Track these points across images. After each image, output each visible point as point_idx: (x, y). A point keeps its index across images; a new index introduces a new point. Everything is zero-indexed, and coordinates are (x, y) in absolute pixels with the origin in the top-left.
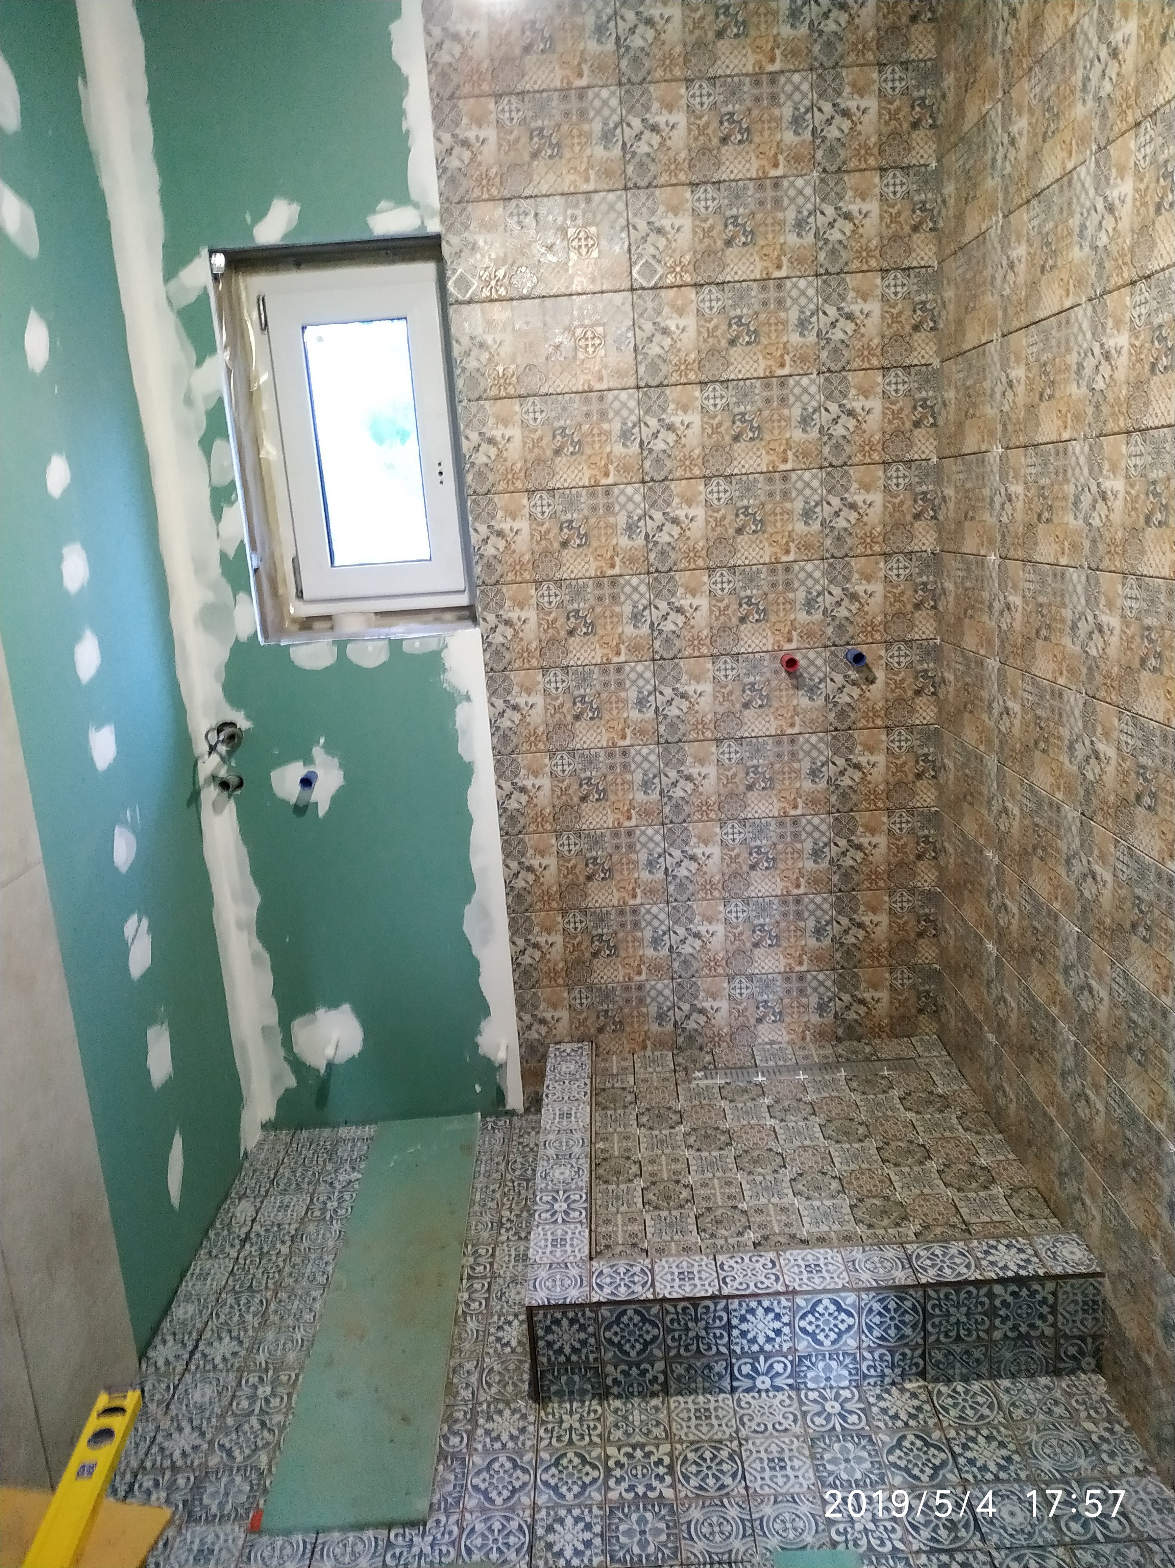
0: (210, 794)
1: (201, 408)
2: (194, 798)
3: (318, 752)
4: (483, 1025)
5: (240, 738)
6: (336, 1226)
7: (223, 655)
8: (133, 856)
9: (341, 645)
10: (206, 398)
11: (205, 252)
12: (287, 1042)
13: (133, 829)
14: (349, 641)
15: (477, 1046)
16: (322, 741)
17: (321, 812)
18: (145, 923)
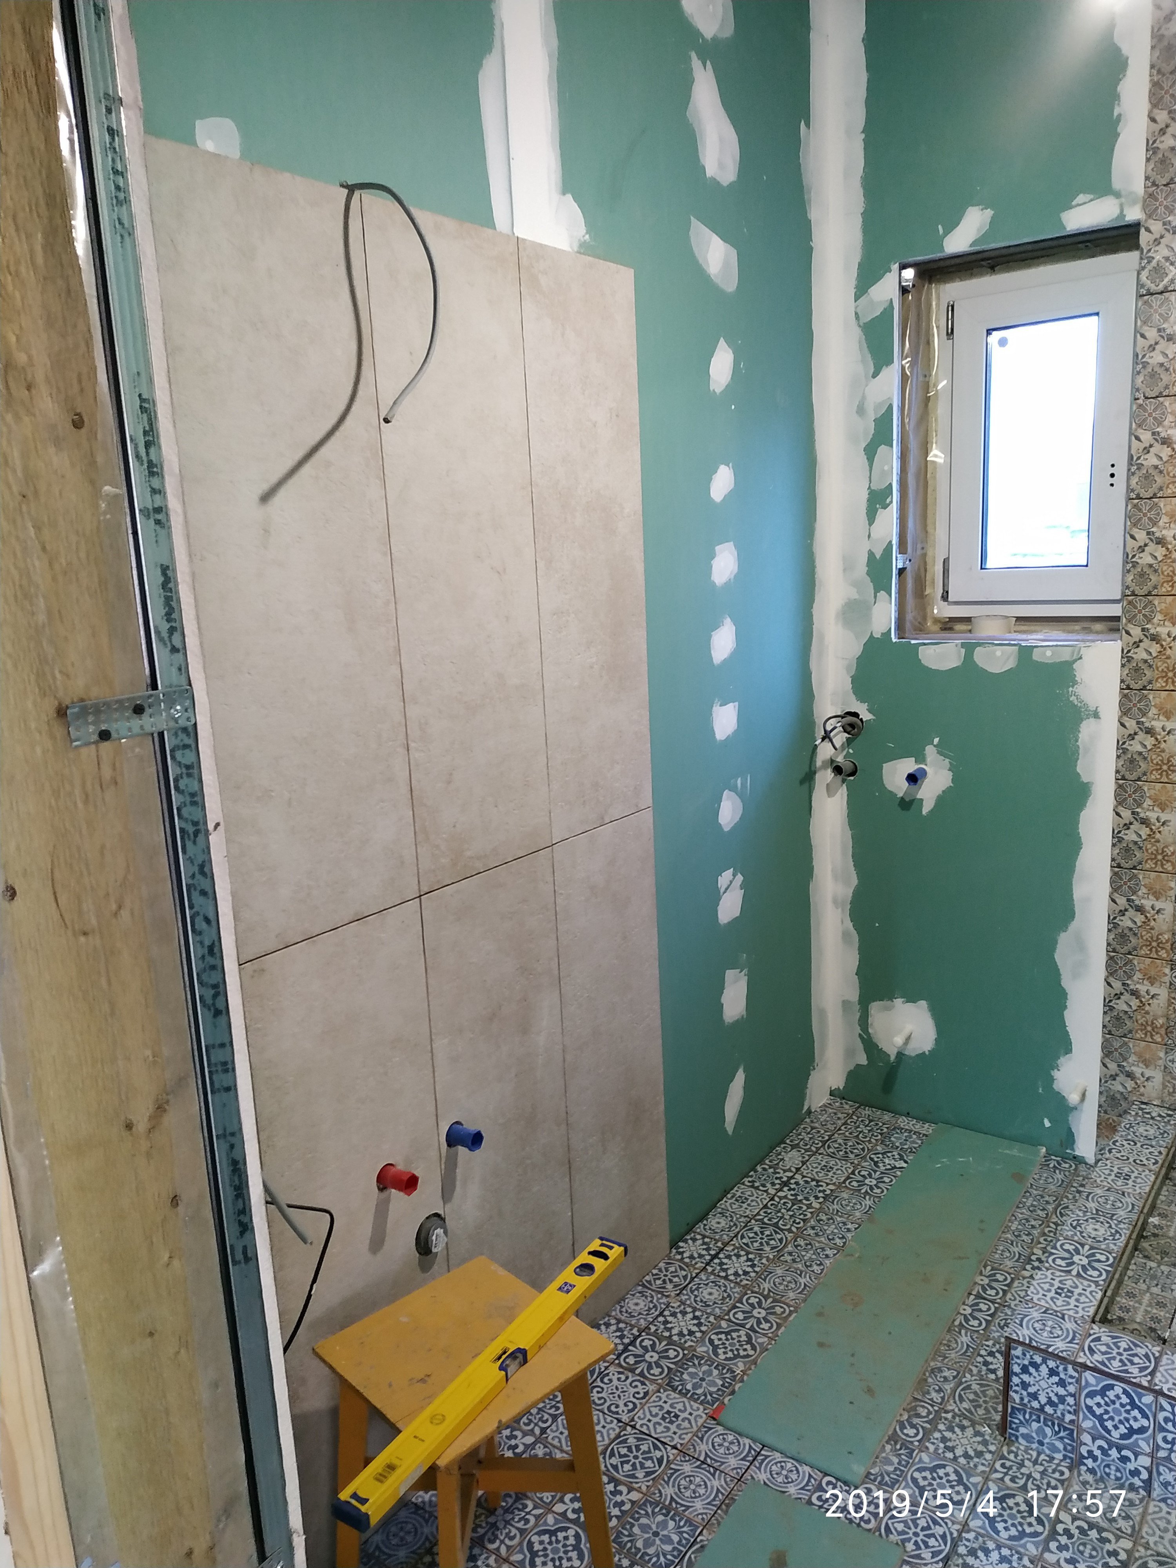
0: (826, 776)
1: (871, 415)
2: (809, 777)
3: (930, 751)
4: (1062, 1060)
5: (861, 729)
6: (868, 1202)
7: (856, 649)
8: (737, 819)
9: (969, 648)
10: (877, 407)
11: (895, 267)
12: (864, 1021)
13: (741, 796)
14: (979, 645)
15: (1052, 1079)
16: (936, 740)
17: (925, 811)
18: (740, 878)
